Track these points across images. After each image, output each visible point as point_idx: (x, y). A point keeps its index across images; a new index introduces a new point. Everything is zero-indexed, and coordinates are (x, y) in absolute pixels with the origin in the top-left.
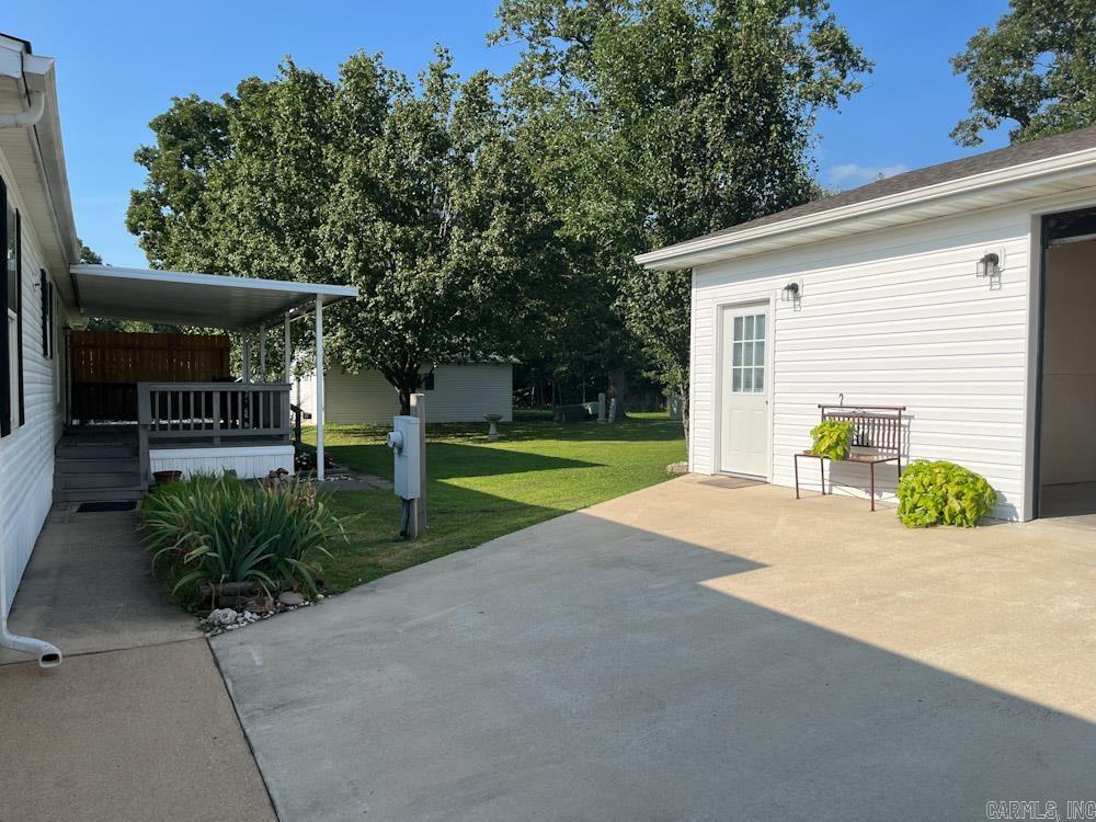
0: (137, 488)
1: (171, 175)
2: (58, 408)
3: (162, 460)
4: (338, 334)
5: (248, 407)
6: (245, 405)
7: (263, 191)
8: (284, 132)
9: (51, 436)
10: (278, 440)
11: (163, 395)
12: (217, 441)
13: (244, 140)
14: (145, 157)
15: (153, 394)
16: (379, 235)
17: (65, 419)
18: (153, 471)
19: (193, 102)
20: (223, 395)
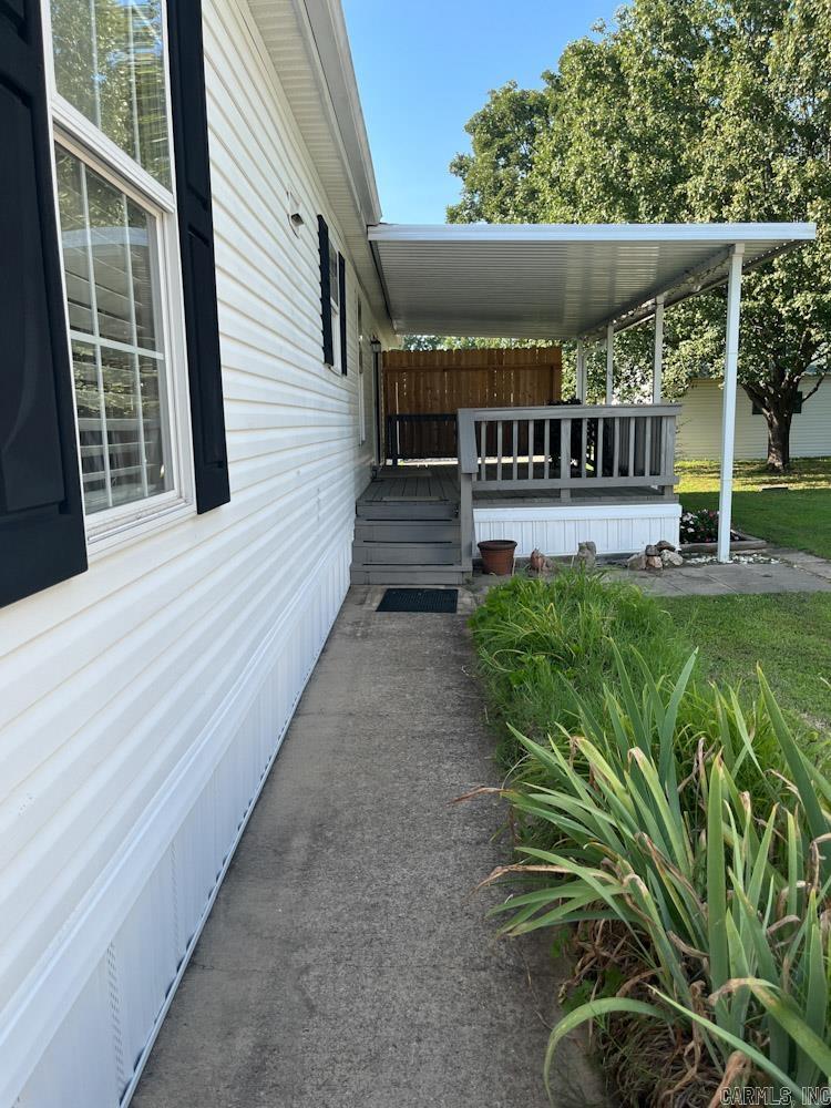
0: (459, 568)
1: (487, 179)
2: (363, 446)
3: (490, 523)
4: (707, 336)
5: (596, 442)
6: (593, 439)
7: (610, 140)
8: (638, 55)
9: (352, 485)
10: (658, 494)
11: (492, 426)
12: (565, 495)
13: (584, 80)
14: (460, 167)
15: (478, 425)
16: (779, 178)
17: (374, 460)
18: (478, 542)
19: (510, 90)
20: (576, 423)
